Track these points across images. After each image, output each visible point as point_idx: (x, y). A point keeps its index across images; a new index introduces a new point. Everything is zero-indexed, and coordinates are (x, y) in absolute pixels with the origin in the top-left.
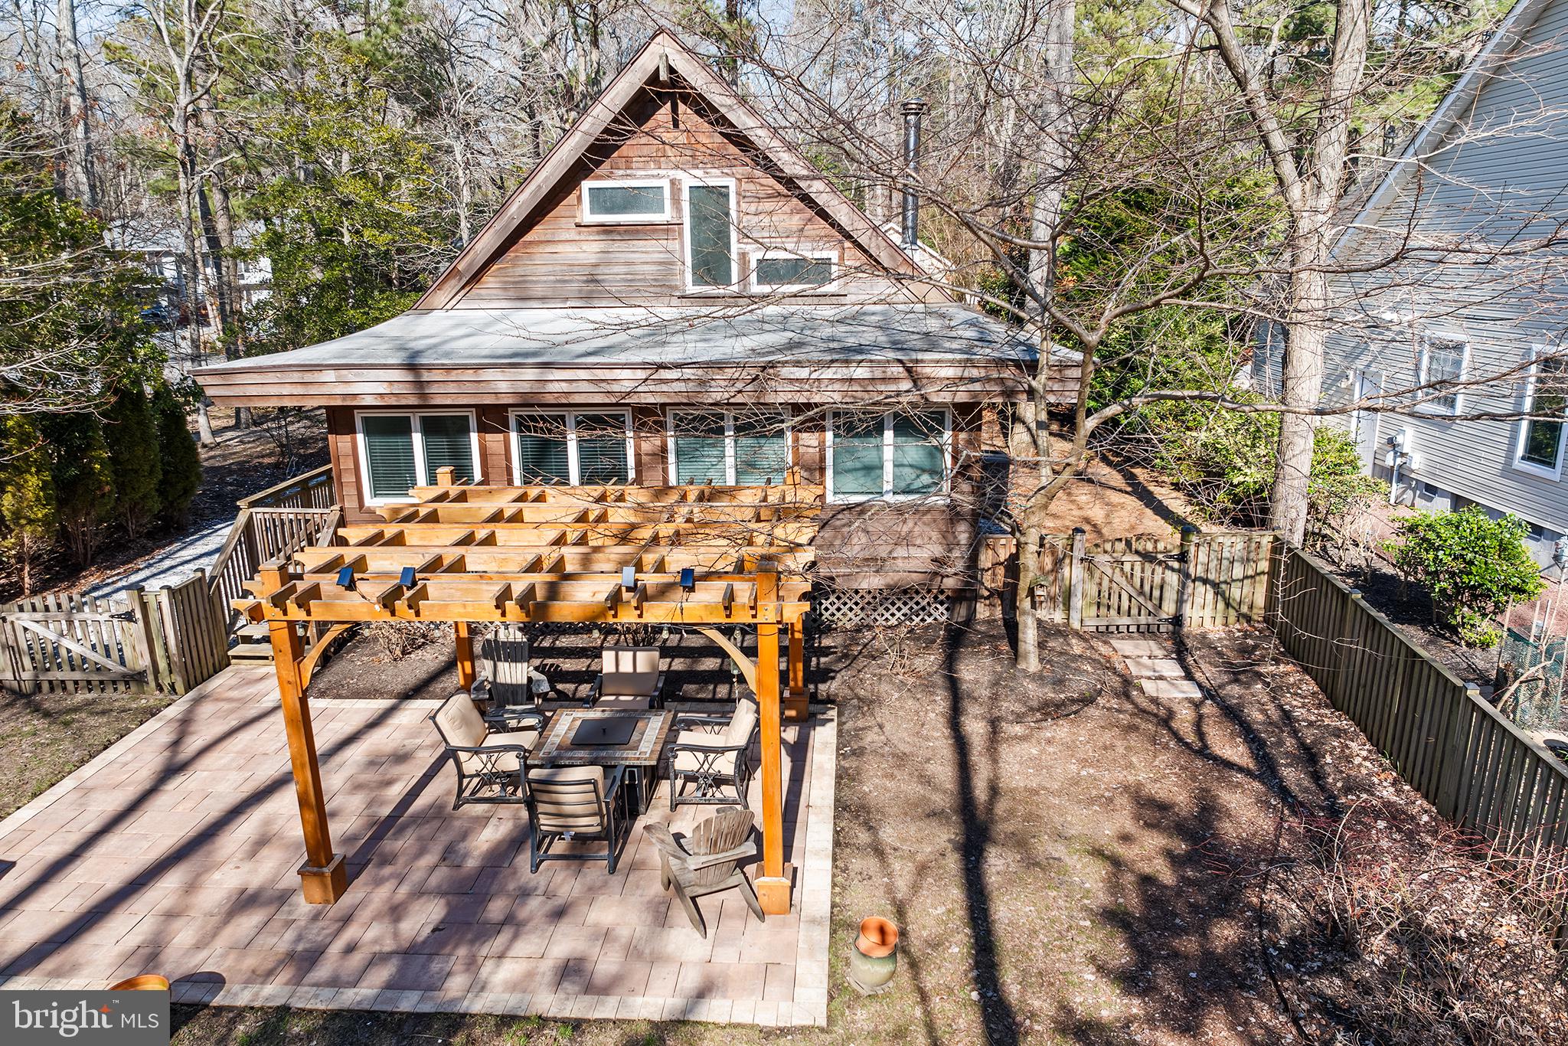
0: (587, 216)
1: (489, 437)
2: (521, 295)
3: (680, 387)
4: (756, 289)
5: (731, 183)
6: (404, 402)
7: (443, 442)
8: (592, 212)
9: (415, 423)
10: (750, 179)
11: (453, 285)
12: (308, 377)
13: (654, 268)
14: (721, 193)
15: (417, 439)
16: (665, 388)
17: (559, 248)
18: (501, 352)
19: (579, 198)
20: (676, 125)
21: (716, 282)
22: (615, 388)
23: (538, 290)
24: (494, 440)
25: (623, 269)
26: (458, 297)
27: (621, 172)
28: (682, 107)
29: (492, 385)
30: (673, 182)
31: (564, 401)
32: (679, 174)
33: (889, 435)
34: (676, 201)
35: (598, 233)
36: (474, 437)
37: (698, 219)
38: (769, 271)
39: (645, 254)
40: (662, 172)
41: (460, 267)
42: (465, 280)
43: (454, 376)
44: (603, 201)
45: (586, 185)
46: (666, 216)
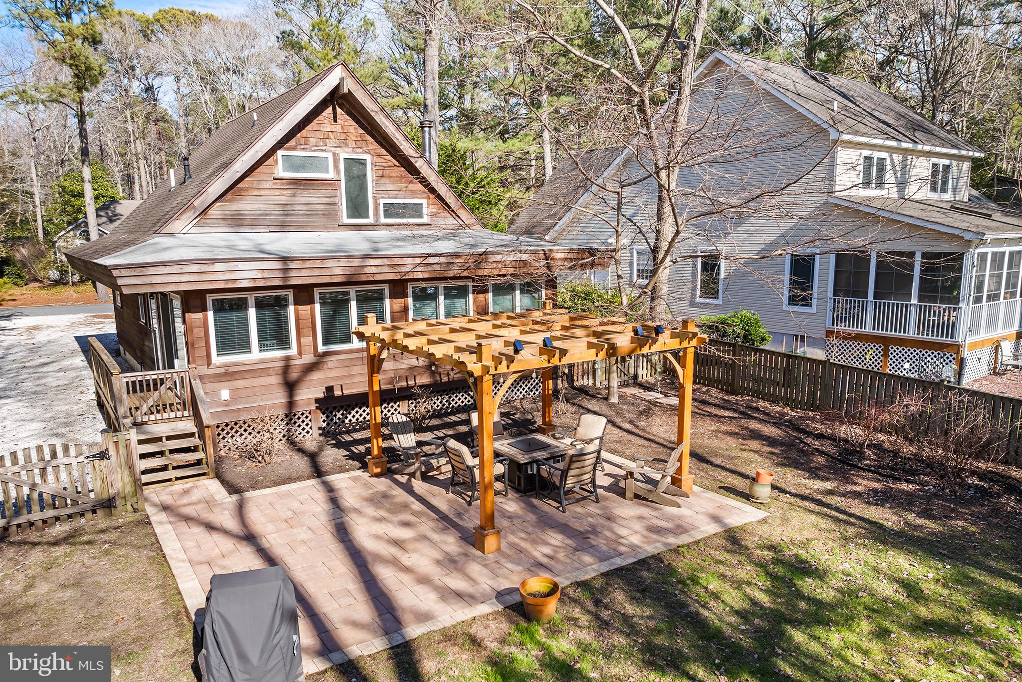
0: (281, 172)
1: (300, 307)
2: (237, 222)
4: (383, 220)
5: (368, 158)
6: (269, 284)
7: (267, 313)
8: (284, 171)
9: (251, 301)
10: (379, 155)
11: (189, 215)
12: (205, 268)
13: (322, 207)
14: (362, 162)
15: (252, 313)
16: (430, 268)
17: (263, 192)
19: (276, 161)
20: (335, 121)
21: (360, 216)
22: (404, 269)
23: (246, 223)
24: (305, 309)
25: (305, 208)
26: (190, 225)
27: (302, 147)
28: (339, 110)
30: (334, 154)
31: (372, 279)
32: (338, 151)
34: (336, 167)
35: (288, 184)
36: (291, 309)
37: (349, 177)
38: (390, 211)
39: (317, 199)
40: (328, 149)
41: (195, 204)
42: (198, 213)
44: (290, 163)
45: (280, 153)
46: (331, 175)
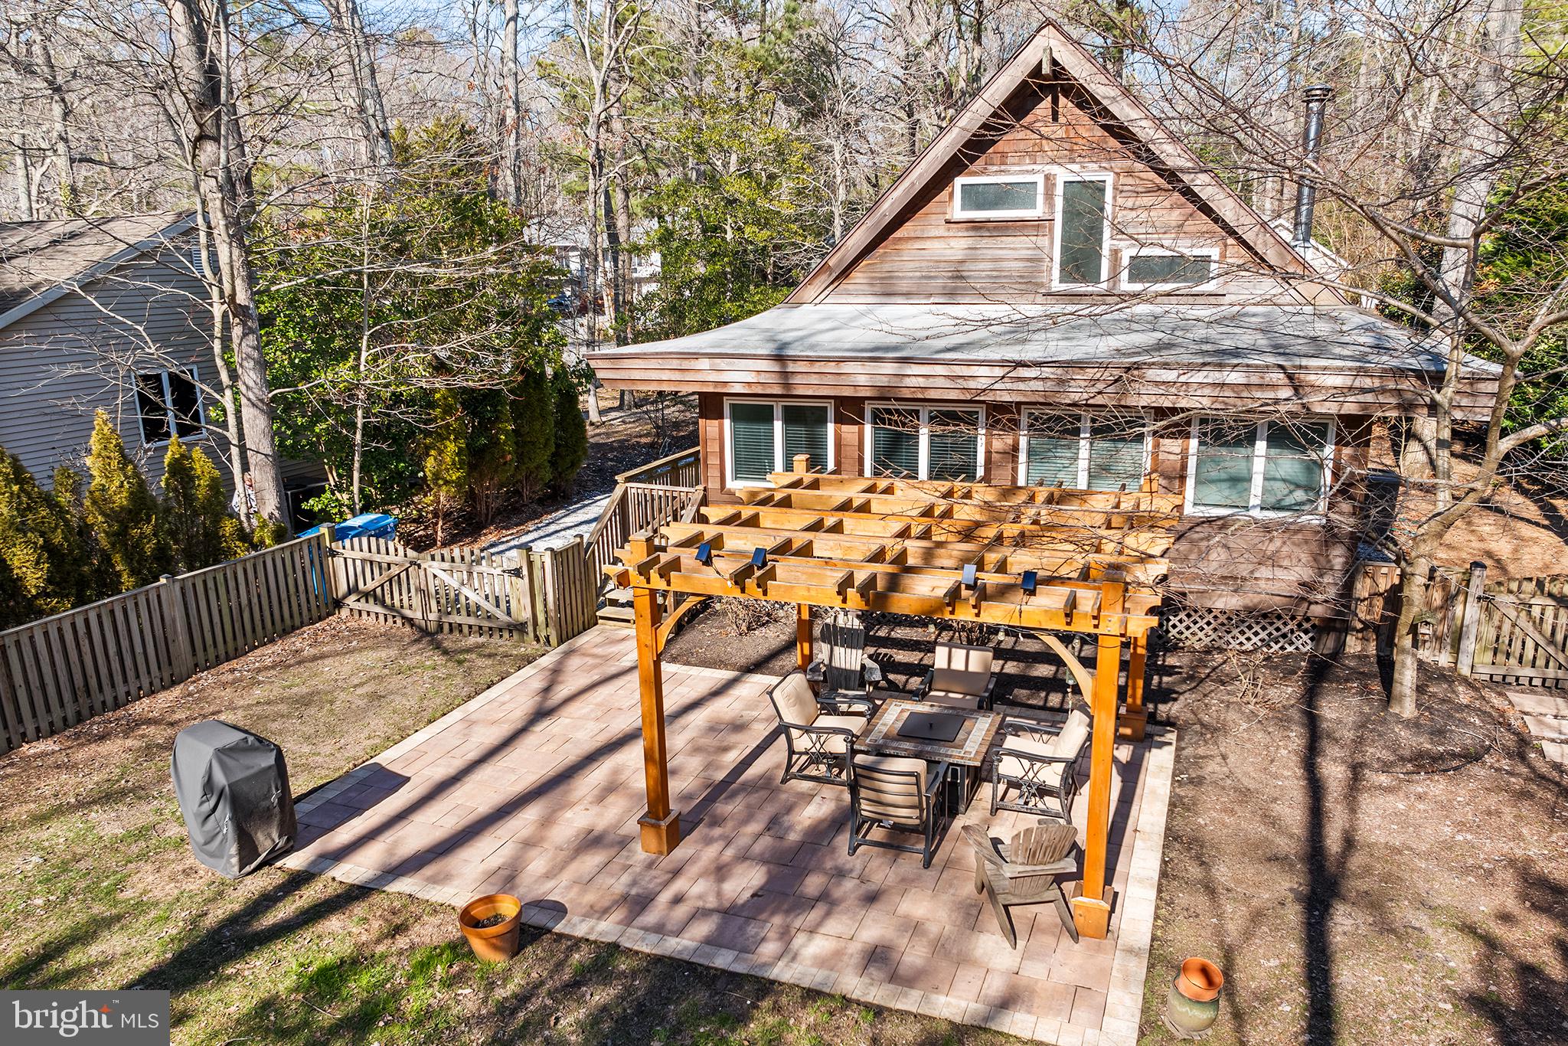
0: (958, 212)
1: (845, 428)
2: (887, 290)
3: (1038, 386)
4: (1125, 286)
5: (1109, 179)
6: (768, 391)
7: (801, 430)
8: (964, 208)
9: (778, 412)
10: (1130, 173)
11: (824, 279)
12: (686, 365)
13: (1021, 264)
14: (1098, 188)
15: (778, 426)
16: (1021, 386)
17: (927, 244)
18: (863, 345)
19: (951, 195)
20: (1055, 118)
21: (1084, 279)
22: (972, 384)
23: (903, 286)
24: (849, 431)
25: (989, 266)
26: (826, 292)
27: (995, 168)
28: (1062, 100)
29: (852, 378)
30: (1047, 177)
31: (920, 396)
32: (1054, 169)
33: (1261, 446)
34: (1049, 196)
35: (967, 229)
36: (831, 427)
37: (1070, 214)
38: (1141, 269)
39: (1014, 249)
40: (1036, 167)
41: (831, 263)
42: (834, 275)
43: (818, 367)
44: (975, 197)
45: (959, 181)
46: (1038, 211)
